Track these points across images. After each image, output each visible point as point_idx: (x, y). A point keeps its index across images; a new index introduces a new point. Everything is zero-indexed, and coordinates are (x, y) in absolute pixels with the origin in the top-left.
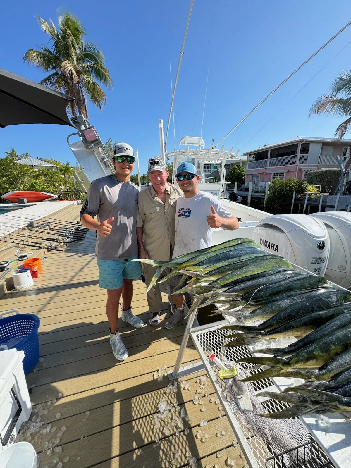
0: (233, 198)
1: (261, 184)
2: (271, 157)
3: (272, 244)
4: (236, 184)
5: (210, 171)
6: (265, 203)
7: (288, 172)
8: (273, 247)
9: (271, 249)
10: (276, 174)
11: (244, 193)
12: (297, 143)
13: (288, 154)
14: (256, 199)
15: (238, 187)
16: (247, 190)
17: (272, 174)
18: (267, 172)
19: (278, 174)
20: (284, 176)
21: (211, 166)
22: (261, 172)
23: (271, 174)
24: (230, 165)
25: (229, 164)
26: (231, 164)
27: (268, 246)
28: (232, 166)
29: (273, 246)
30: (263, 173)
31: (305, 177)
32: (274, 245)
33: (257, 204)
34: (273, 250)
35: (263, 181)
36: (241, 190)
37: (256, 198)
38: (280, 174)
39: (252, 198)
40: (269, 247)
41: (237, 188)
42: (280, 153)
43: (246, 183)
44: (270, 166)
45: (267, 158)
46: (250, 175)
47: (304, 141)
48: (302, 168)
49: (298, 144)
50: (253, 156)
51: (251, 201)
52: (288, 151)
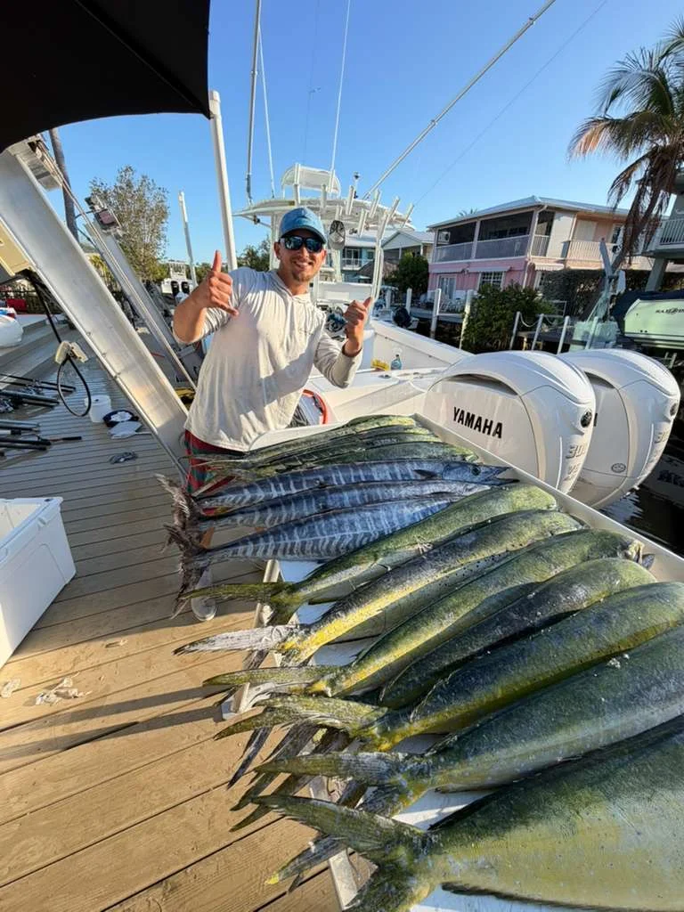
0: (402, 320)
1: (458, 294)
2: (481, 238)
3: (487, 421)
4: (409, 291)
5: (360, 262)
6: (462, 333)
7: (510, 271)
8: (490, 427)
9: (484, 432)
10: (488, 274)
11: (424, 312)
12: (531, 210)
13: (513, 233)
14: (446, 325)
15: (415, 299)
16: (430, 306)
17: (480, 275)
18: (471, 270)
19: (491, 274)
20: (502, 280)
21: (361, 252)
22: (460, 270)
23: (477, 273)
24: (400, 251)
25: (398, 249)
26: (403, 249)
27: (476, 426)
28: (403, 254)
29: (488, 424)
30: (463, 271)
31: (540, 284)
32: (492, 422)
33: (446, 334)
34: (489, 433)
35: (462, 289)
36: (419, 307)
37: (449, 322)
38: (495, 274)
39: (439, 322)
40: (480, 427)
41: (412, 302)
42: (497, 230)
43: (429, 292)
44: (476, 258)
45: (473, 240)
46: (438, 274)
47: (546, 207)
48: (536, 264)
49: (532, 212)
50: (445, 233)
51: (438, 328)
52: (515, 227)
